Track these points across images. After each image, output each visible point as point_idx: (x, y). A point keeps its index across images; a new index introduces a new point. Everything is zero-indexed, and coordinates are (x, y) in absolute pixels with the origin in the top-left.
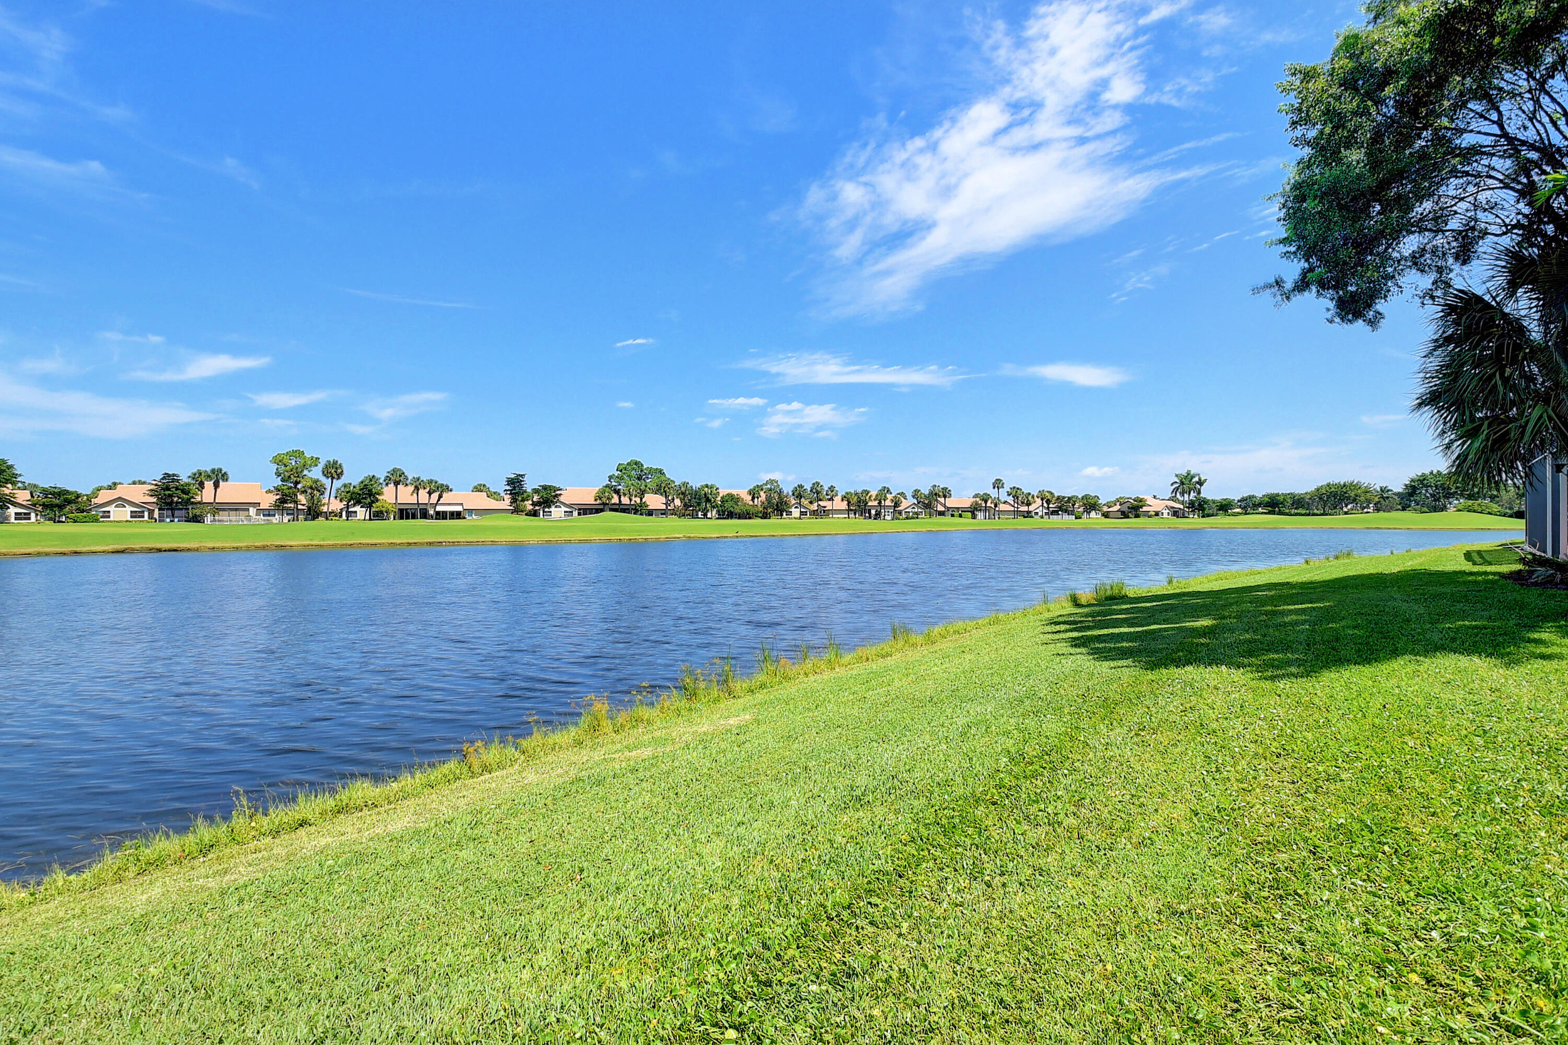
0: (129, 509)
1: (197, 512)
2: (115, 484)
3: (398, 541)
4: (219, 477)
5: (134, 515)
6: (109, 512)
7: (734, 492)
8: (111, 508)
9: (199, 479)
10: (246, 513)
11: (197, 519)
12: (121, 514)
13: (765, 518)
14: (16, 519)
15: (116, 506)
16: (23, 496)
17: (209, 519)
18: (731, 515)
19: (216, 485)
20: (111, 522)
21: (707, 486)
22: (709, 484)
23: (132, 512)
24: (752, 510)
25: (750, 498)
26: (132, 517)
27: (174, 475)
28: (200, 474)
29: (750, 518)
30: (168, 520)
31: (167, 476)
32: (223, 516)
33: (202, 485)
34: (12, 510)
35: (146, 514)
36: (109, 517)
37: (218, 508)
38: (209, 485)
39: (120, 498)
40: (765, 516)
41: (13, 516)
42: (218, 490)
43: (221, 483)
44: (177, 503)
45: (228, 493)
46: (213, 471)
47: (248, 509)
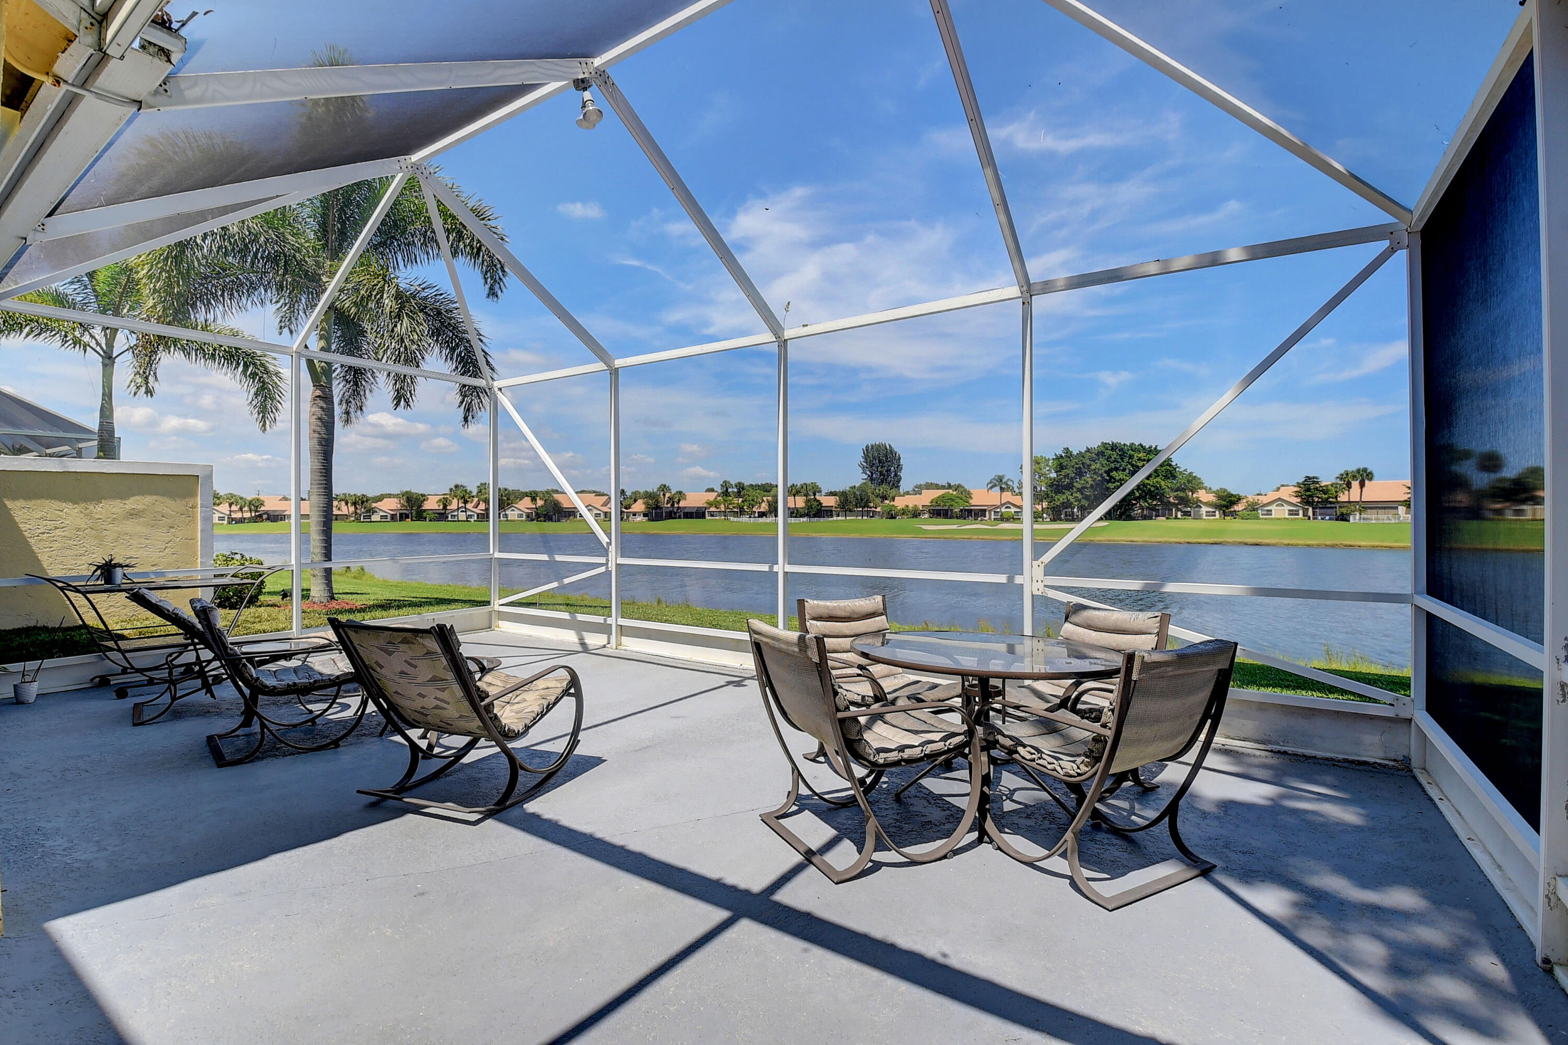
0: (1287, 508)
1: (1344, 510)
4: (1364, 476)
5: (1291, 513)
6: (1271, 511)
8: (1273, 508)
9: (1346, 480)
10: (1394, 511)
11: (1343, 518)
12: (1279, 512)
14: (1207, 516)
15: (1277, 506)
16: (1207, 499)
17: (1355, 518)
19: (1362, 485)
20: (1272, 519)
23: (1289, 510)
26: (1289, 515)
27: (1314, 478)
28: (1347, 474)
30: (1320, 518)
31: (1308, 478)
32: (1371, 515)
33: (1349, 485)
34: (1204, 509)
35: (1301, 512)
36: (1271, 515)
37: (1366, 506)
38: (1355, 484)
39: (1280, 498)
41: (1204, 513)
42: (1364, 489)
43: (1367, 482)
44: (1318, 502)
45: (1374, 491)
46: (1358, 471)
47: (1397, 508)
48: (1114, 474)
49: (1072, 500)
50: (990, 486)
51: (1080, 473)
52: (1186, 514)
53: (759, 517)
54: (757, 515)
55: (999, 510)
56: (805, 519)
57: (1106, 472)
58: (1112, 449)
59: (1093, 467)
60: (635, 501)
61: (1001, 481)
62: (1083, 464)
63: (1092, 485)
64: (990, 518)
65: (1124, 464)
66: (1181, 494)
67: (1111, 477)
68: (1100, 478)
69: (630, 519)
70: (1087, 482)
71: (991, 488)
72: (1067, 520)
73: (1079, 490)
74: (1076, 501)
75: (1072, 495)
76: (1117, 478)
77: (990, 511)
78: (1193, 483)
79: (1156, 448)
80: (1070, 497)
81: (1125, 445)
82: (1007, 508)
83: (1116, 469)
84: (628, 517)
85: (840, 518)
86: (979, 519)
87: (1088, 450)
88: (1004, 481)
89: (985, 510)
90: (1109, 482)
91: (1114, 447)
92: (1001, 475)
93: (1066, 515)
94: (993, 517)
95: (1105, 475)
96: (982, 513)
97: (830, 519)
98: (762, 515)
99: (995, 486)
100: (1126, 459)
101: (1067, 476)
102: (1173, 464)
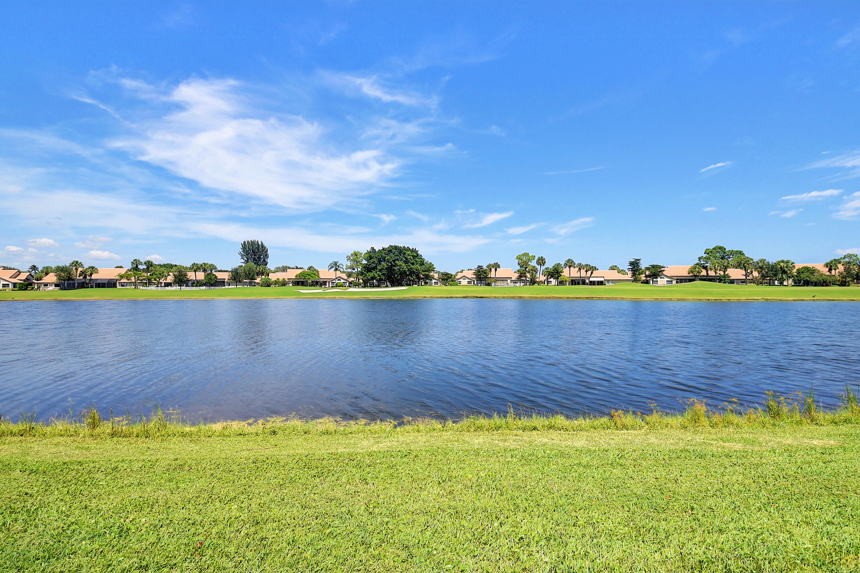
0: (467, 280)
1: (489, 281)
2: (462, 270)
3: (571, 296)
4: (497, 266)
5: (469, 282)
6: (461, 282)
7: (810, 265)
8: (462, 280)
9: (490, 267)
10: (506, 282)
11: (489, 284)
12: (464, 282)
13: (844, 286)
16: (436, 276)
17: (493, 284)
18: (807, 283)
19: (496, 270)
21: (783, 261)
22: (785, 260)
24: (829, 279)
25: (827, 269)
26: (468, 284)
27: (481, 266)
28: (490, 265)
29: (827, 285)
30: (479, 285)
31: (479, 266)
32: (498, 283)
33: (491, 270)
34: (434, 281)
35: (472, 282)
36: (461, 284)
37: (497, 280)
38: (493, 270)
39: (464, 276)
40: (843, 284)
41: (434, 283)
42: (496, 272)
43: (497, 269)
44: (483, 277)
45: (500, 273)
46: (494, 264)
47: (507, 280)
48: (397, 262)
49: (376, 276)
50: (330, 267)
51: (380, 261)
52: (426, 283)
53: (164, 286)
54: (163, 285)
55: (334, 281)
56: (204, 288)
57: (393, 261)
58: (396, 249)
59: (386, 258)
60: (47, 274)
61: (336, 265)
62: (382, 256)
63: (386, 268)
64: (329, 287)
65: (401, 257)
66: (427, 273)
67: (395, 264)
68: (390, 264)
69: (41, 288)
70: (384, 266)
71: (331, 268)
72: (370, 287)
73: (380, 271)
74: (379, 276)
75: (376, 273)
76: (399, 264)
77: (329, 282)
78: (431, 268)
79: (415, 250)
80: (375, 274)
81: (401, 247)
82: (338, 280)
83: (398, 260)
84: (39, 288)
85: (231, 287)
86: (323, 286)
87: (383, 249)
88: (338, 265)
89: (326, 282)
90: (394, 266)
91: (396, 248)
92: (336, 261)
93: (370, 284)
94: (331, 285)
95: (393, 262)
96: (325, 283)
97: (223, 287)
98: (167, 285)
99: (332, 267)
100: (402, 255)
101: (374, 262)
102: (423, 258)
